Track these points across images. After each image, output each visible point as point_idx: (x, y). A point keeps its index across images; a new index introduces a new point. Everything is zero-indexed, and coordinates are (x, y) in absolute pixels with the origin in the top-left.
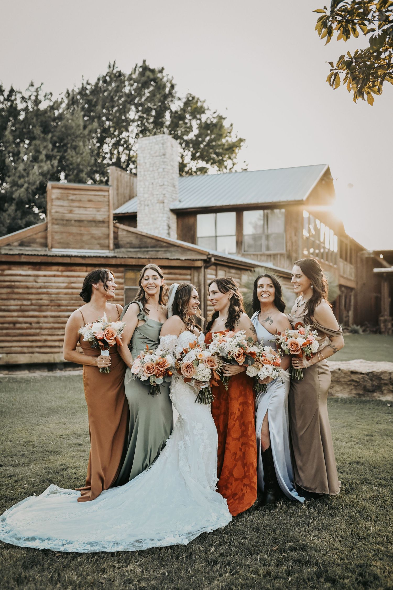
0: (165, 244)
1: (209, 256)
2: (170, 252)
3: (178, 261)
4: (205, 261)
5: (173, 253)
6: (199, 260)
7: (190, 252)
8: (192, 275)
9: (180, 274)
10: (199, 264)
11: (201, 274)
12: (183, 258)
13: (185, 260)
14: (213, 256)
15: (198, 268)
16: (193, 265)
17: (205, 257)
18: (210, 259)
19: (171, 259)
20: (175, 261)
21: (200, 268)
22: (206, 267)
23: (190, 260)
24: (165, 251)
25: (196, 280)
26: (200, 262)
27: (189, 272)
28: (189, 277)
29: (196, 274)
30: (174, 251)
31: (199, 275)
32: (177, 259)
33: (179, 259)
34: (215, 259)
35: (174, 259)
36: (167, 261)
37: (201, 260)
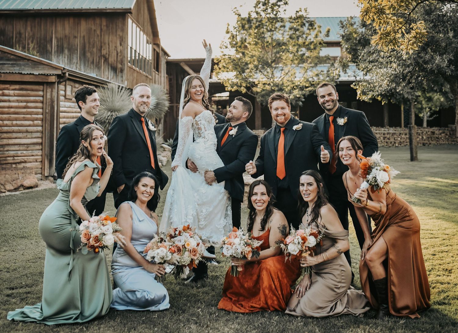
0: (12, 57)
1: (63, 72)
2: (18, 65)
3: (31, 76)
4: (58, 76)
5: (23, 67)
6: (53, 75)
7: (42, 66)
8: (45, 91)
9: (32, 90)
10: (53, 79)
11: (54, 90)
12: (36, 73)
13: (39, 74)
14: (68, 71)
15: (52, 84)
16: (46, 81)
17: (59, 72)
18: (64, 73)
19: (24, 74)
20: (28, 76)
21: (54, 83)
22: (59, 83)
23: (44, 75)
24: (12, 64)
25: (49, 96)
26: (54, 77)
27: (41, 87)
28: (41, 93)
29: (49, 90)
30: (24, 65)
31: (52, 91)
32: (30, 74)
33: (33, 74)
34: (69, 75)
35: (28, 74)
36: (19, 76)
37: (56, 75)
